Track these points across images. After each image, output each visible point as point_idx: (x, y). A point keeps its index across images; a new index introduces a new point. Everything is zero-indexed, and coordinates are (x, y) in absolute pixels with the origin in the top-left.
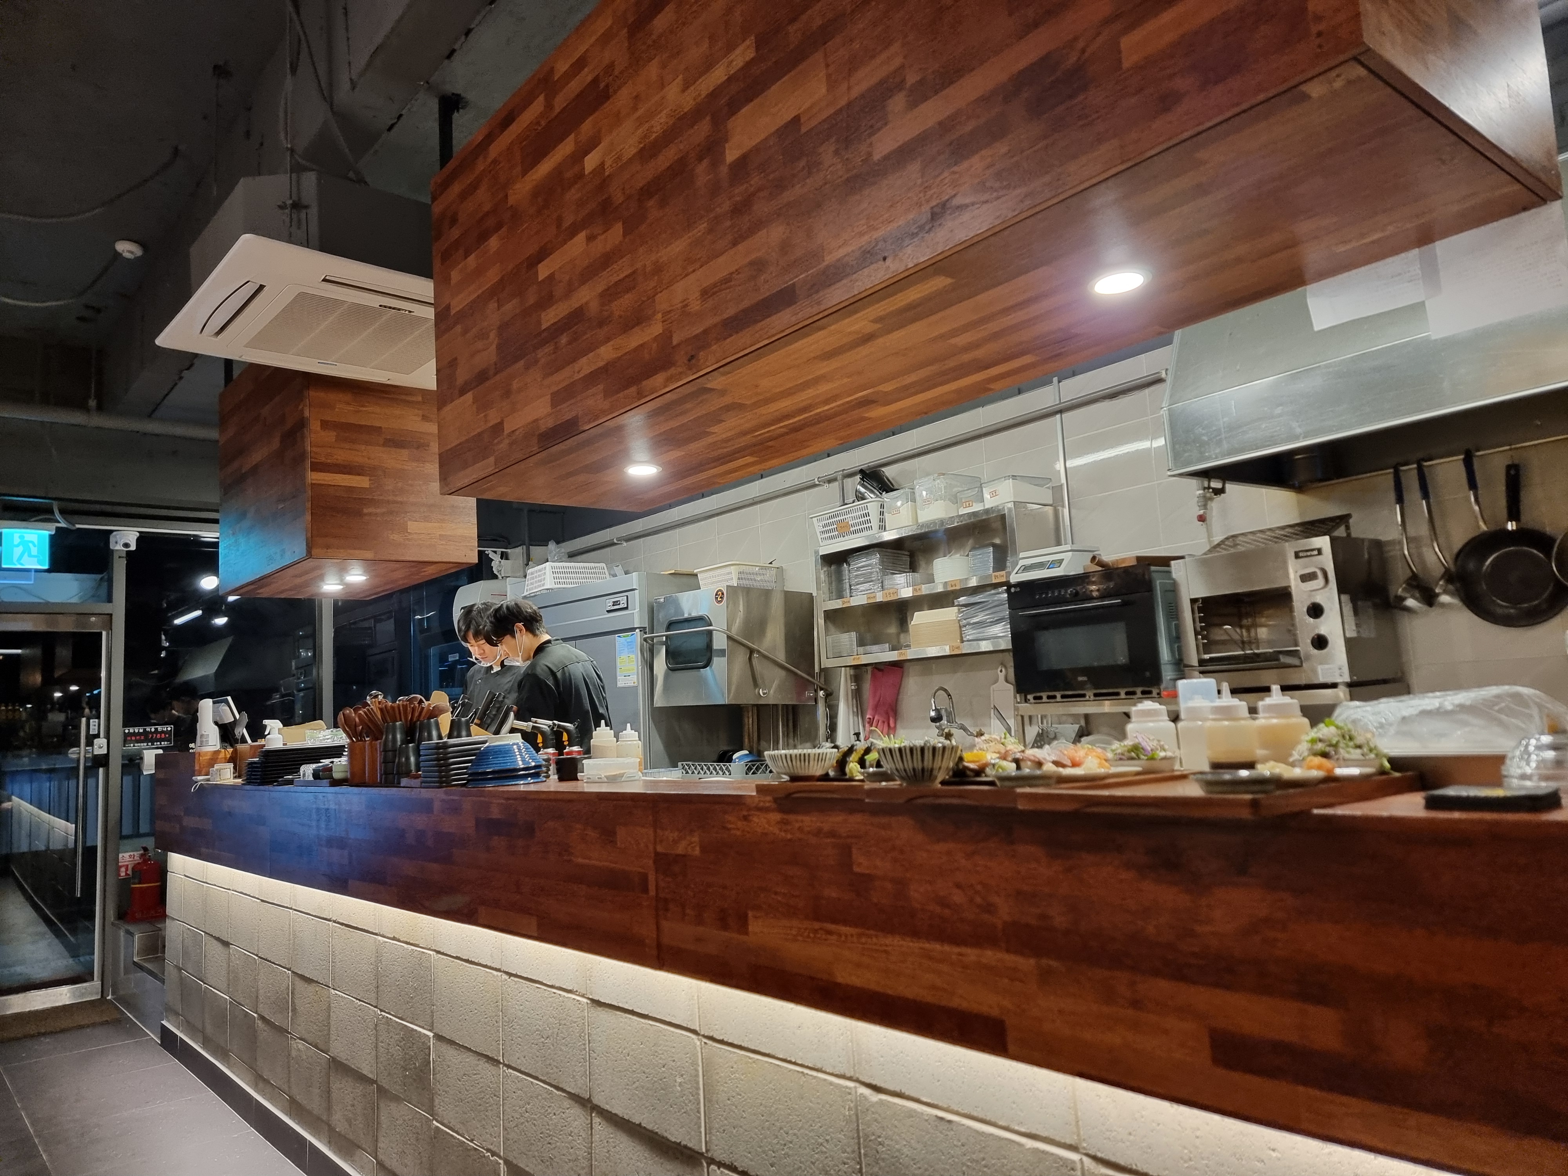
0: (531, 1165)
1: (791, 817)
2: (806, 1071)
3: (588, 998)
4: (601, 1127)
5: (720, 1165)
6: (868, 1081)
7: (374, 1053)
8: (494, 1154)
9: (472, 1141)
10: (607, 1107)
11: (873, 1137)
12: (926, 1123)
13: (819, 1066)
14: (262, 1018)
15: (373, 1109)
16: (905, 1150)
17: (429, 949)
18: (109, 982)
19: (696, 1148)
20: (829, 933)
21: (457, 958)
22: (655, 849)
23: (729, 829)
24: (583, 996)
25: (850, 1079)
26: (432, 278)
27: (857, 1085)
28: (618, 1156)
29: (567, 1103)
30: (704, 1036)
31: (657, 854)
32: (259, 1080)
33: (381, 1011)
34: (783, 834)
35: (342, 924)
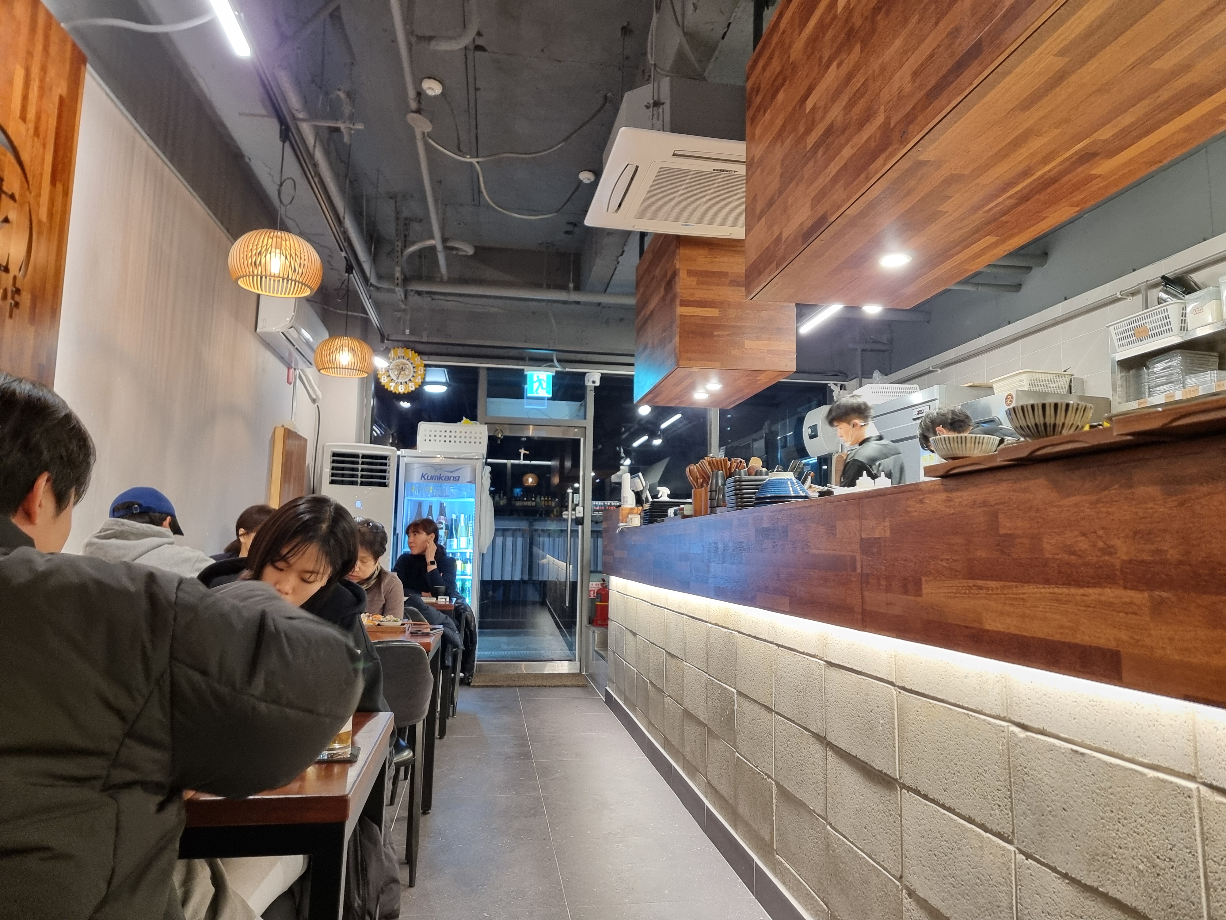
0: (790, 786)
1: (954, 495)
2: (971, 713)
3: (825, 661)
4: (833, 760)
5: (909, 789)
6: (1017, 720)
7: (705, 705)
8: (769, 777)
9: (757, 767)
10: (836, 743)
11: (1020, 768)
12: (1063, 756)
13: (980, 708)
14: (651, 682)
15: (705, 744)
16: (1046, 779)
17: (734, 630)
18: (584, 664)
19: (893, 775)
20: (980, 588)
21: (749, 635)
22: (860, 535)
23: (909, 512)
24: (821, 660)
25: (1003, 719)
26: (745, 141)
27: (1010, 724)
28: (842, 781)
29: (812, 740)
30: (899, 687)
31: (862, 539)
32: (650, 725)
33: (709, 675)
34: (947, 510)
35: (690, 616)
